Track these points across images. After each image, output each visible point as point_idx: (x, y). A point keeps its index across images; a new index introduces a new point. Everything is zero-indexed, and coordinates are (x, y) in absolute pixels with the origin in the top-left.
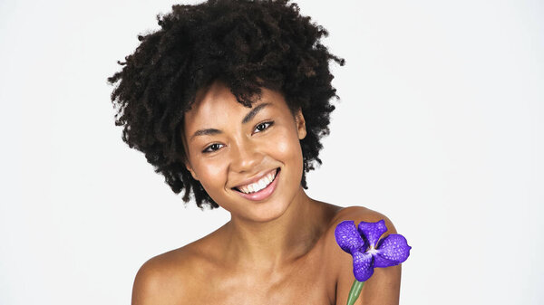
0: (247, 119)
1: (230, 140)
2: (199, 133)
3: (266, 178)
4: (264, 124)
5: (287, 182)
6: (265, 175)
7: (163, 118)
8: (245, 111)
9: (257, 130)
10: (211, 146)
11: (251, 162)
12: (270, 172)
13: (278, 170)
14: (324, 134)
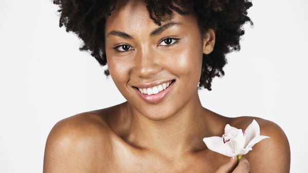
0: (155, 33)
1: (138, 46)
2: (115, 33)
3: (160, 86)
4: (171, 39)
5: (179, 92)
6: (161, 84)
7: (87, 13)
8: (155, 26)
9: (163, 43)
10: (123, 46)
11: (150, 70)
12: (166, 82)
13: (173, 81)
14: (235, 49)
